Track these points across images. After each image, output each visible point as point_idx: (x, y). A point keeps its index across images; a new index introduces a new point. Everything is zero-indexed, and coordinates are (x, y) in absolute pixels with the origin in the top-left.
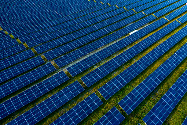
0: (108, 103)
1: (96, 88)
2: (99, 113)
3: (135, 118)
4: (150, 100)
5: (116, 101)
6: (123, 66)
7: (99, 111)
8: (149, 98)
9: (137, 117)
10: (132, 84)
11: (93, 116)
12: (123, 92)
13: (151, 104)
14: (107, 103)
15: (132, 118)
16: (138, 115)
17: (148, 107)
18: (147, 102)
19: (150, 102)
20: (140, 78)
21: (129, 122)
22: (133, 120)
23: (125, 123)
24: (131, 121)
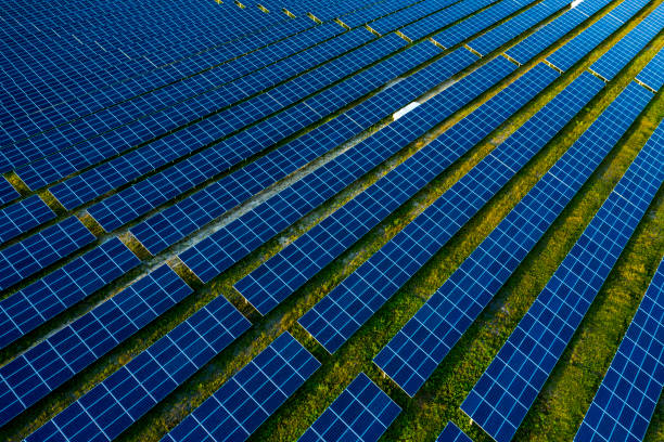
0: (337, 365)
1: (293, 315)
2: (311, 402)
3: (435, 405)
4: (482, 339)
5: (365, 352)
6: (380, 230)
7: (309, 395)
8: (477, 331)
9: (441, 401)
10: (417, 290)
11: (288, 416)
12: (387, 320)
13: (486, 350)
14: (333, 363)
15: (426, 407)
16: (445, 393)
17: (475, 361)
18: (469, 345)
19: (481, 344)
20: (443, 266)
21: (417, 421)
22: (429, 412)
23: (403, 427)
24: (423, 415)
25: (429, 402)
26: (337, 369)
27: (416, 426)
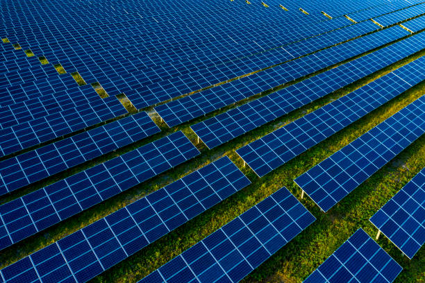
0: (264, 185)
1: (232, 152)
2: (240, 207)
3: (345, 222)
4: (386, 183)
5: (287, 180)
6: (304, 112)
7: (239, 202)
8: (381, 178)
9: (350, 219)
10: (331, 148)
11: (221, 214)
12: (306, 163)
13: (389, 190)
14: (261, 184)
15: (337, 222)
16: (354, 215)
17: (380, 197)
18: (375, 186)
19: (384, 185)
20: (352, 135)
21: (329, 230)
22: (339, 225)
23: (316, 233)
24: (334, 227)
25: (339, 219)
26: (264, 188)
27: (327, 233)
